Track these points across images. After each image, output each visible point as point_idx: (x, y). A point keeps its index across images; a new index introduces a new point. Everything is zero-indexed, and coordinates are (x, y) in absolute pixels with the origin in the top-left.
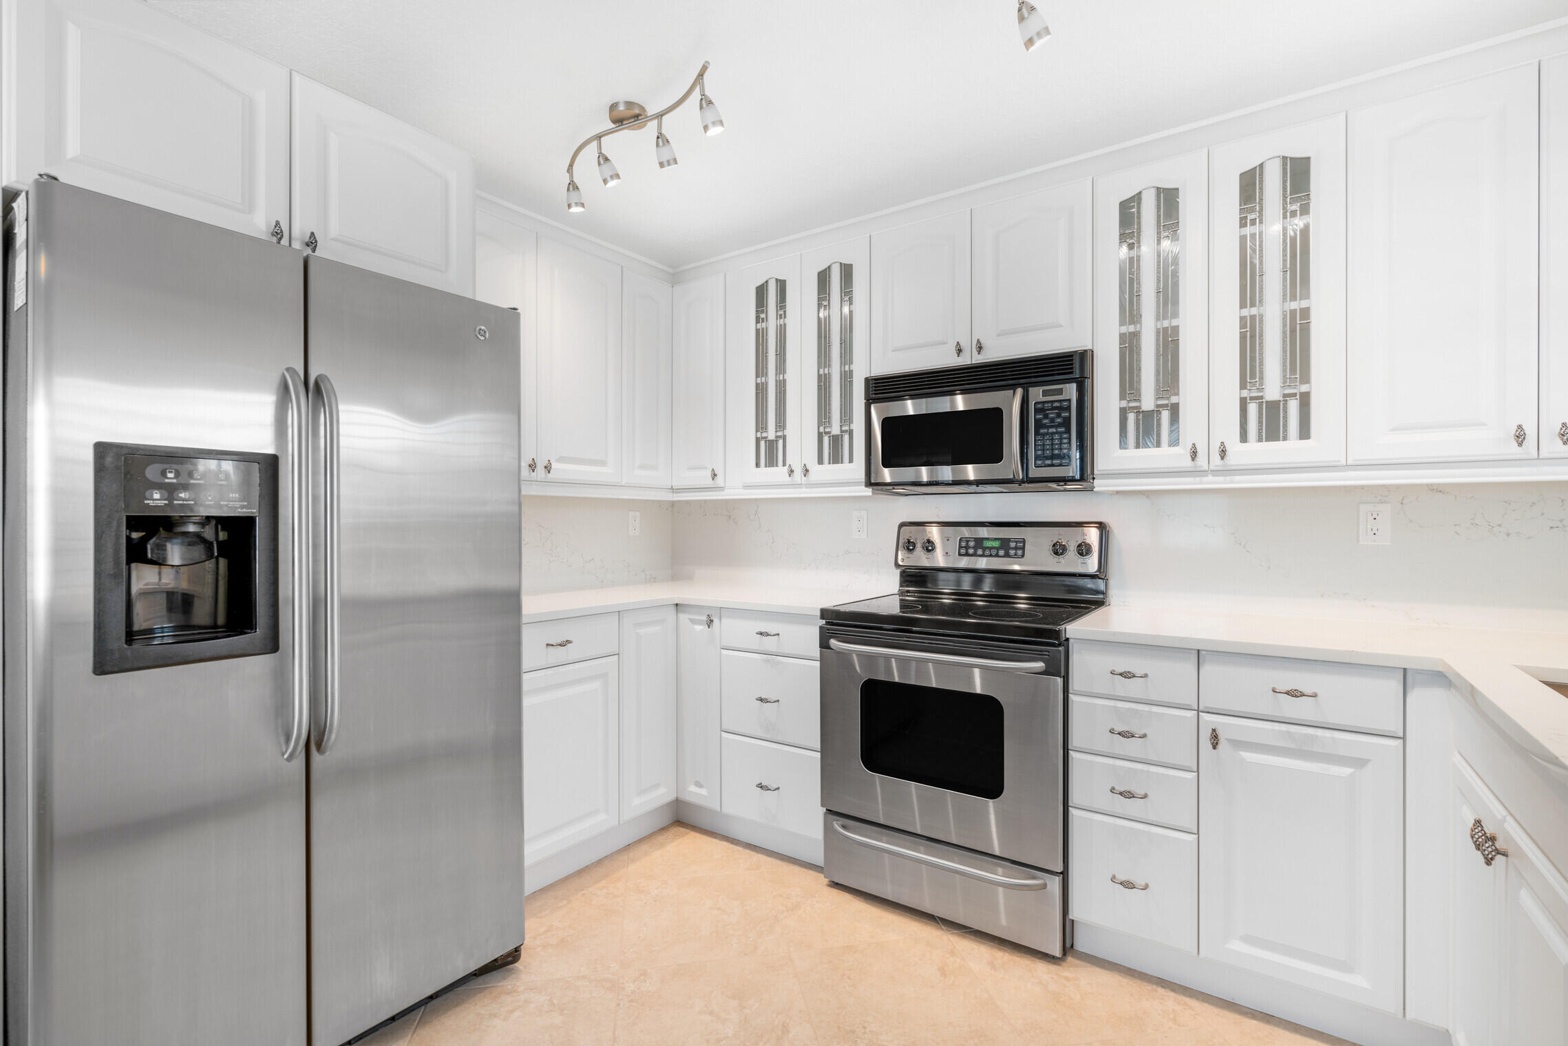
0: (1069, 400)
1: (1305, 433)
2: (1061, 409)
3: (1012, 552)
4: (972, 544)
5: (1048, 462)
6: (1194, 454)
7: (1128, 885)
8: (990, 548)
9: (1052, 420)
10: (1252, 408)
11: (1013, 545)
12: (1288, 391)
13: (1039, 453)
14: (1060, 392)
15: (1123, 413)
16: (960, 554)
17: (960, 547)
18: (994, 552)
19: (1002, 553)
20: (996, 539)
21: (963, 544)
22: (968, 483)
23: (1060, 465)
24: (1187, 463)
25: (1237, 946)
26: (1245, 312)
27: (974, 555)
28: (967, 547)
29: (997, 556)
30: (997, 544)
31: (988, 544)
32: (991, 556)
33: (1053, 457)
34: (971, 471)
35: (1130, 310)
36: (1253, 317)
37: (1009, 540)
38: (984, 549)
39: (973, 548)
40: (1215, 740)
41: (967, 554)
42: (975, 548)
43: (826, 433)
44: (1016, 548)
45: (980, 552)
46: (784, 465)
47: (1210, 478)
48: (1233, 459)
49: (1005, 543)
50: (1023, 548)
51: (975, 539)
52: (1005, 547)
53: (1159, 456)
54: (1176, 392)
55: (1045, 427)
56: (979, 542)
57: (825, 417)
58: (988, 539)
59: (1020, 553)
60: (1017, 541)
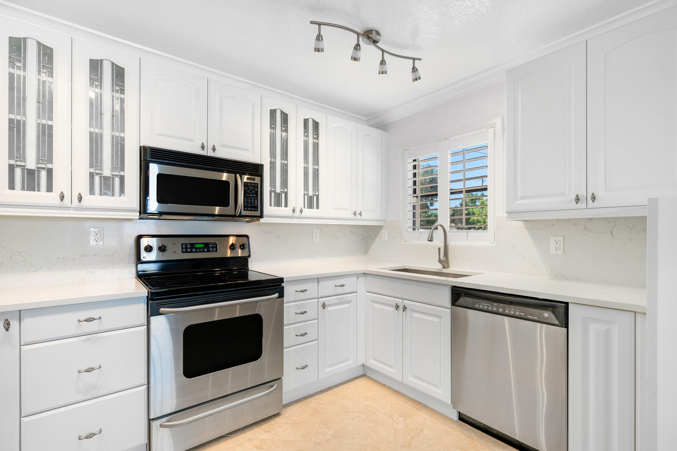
0: (258, 184)
1: (318, 207)
2: (254, 186)
3: (211, 249)
4: (189, 246)
5: (249, 209)
6: (293, 211)
8: (200, 248)
9: (251, 191)
10: (306, 197)
11: (211, 246)
12: (314, 193)
13: (246, 204)
14: (254, 179)
15: (271, 192)
16: (183, 252)
17: (182, 248)
18: (201, 250)
19: (206, 250)
20: (202, 243)
21: (184, 247)
22: (213, 215)
23: (254, 211)
24: (290, 214)
25: (328, 370)
26: (305, 165)
27: (191, 252)
28: (186, 248)
29: (203, 251)
30: (202, 246)
31: (198, 246)
32: (200, 252)
33: (252, 207)
34: (217, 210)
35: (273, 154)
36: (306, 167)
38: (196, 248)
39: (190, 248)
40: (324, 306)
41: (187, 252)
42: (191, 248)
43: (97, 174)
44: (213, 247)
45: (194, 250)
46: (49, 190)
48: (303, 214)
49: (207, 245)
50: (216, 247)
51: (191, 244)
52: (207, 247)
53: (281, 210)
54: (287, 188)
55: (248, 193)
56: (192, 245)
57: (97, 163)
58: (197, 243)
59: (215, 249)
60: (212, 244)
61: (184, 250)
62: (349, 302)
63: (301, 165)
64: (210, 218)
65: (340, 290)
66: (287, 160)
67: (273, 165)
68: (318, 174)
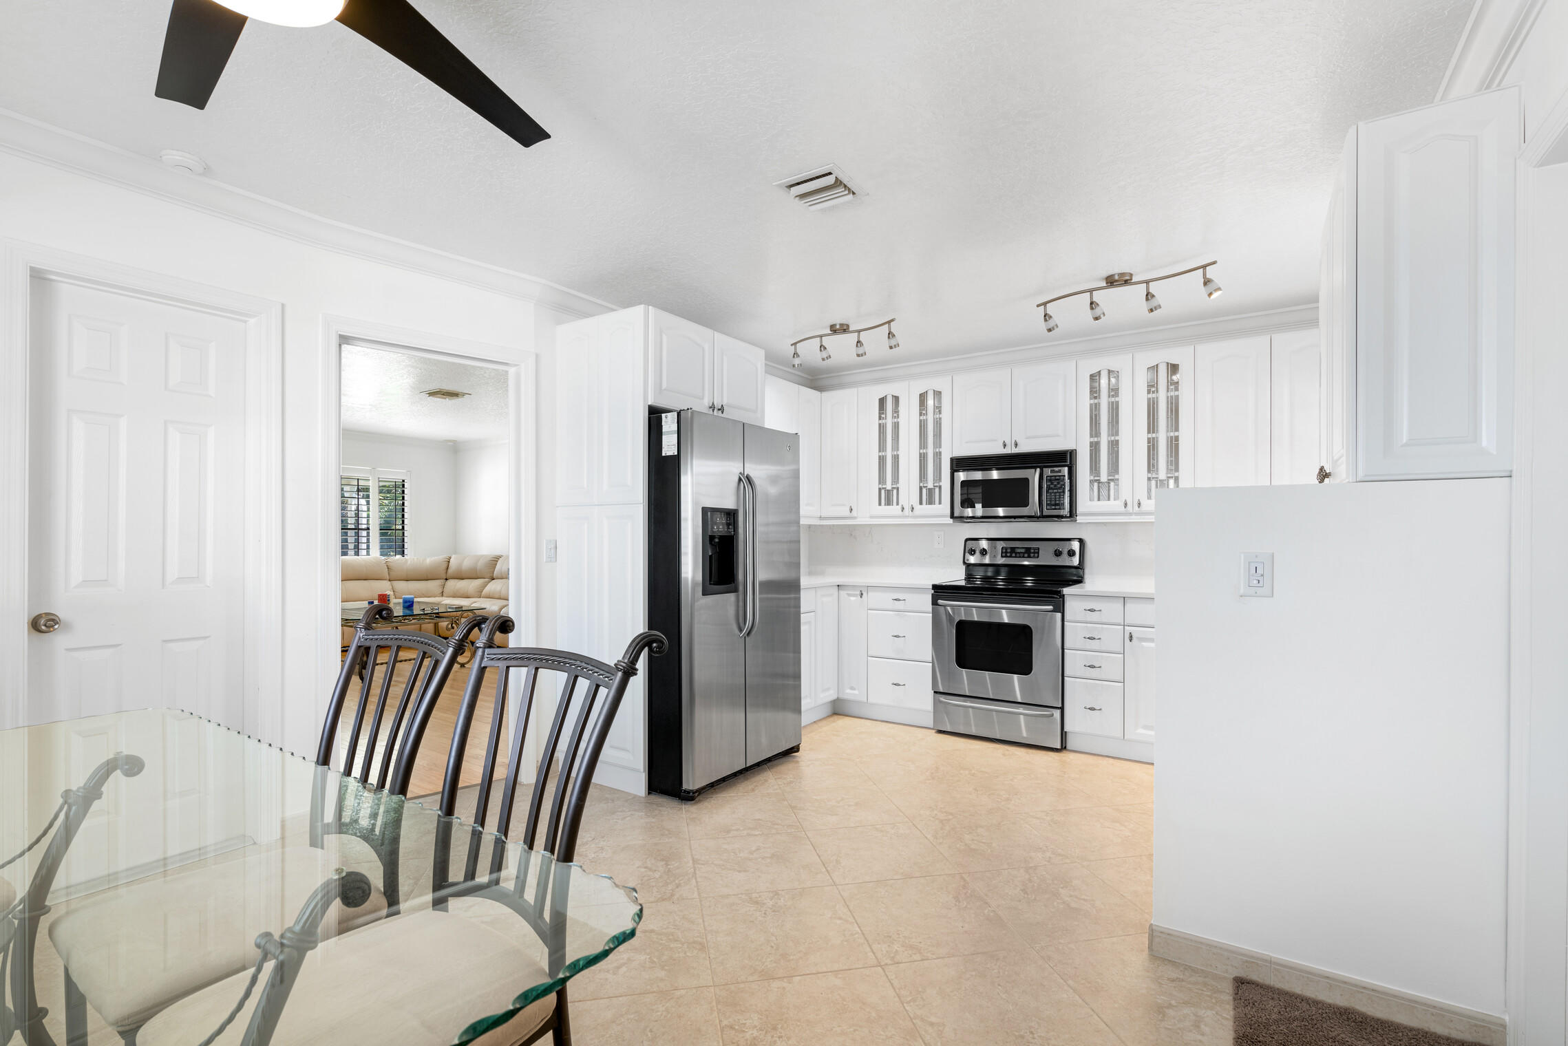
0: (1064, 476)
2: (1060, 480)
3: (1032, 555)
4: (1009, 550)
5: (1054, 507)
6: (1126, 505)
7: (1092, 709)
8: (1020, 553)
9: (1055, 486)
10: (1153, 483)
11: (1032, 551)
12: (1169, 475)
13: (1049, 502)
14: (1060, 471)
15: (1091, 482)
16: (1002, 557)
17: (1001, 552)
18: (1022, 555)
19: (1026, 555)
20: (1023, 548)
21: (1004, 551)
23: (1059, 509)
24: (1122, 509)
25: (1141, 731)
26: (1150, 436)
27: (1011, 556)
28: (1006, 552)
29: (1024, 557)
30: (1023, 551)
31: (1019, 551)
32: (1020, 557)
33: (1056, 505)
35: (1094, 431)
36: (1154, 438)
37: (1030, 548)
38: (1016, 553)
39: (1009, 552)
40: (1131, 638)
41: (1006, 556)
42: (1011, 553)
43: (924, 487)
44: (1034, 553)
45: (1014, 555)
46: (898, 504)
47: (1133, 517)
48: (1144, 508)
49: (1028, 550)
50: (1038, 553)
51: (1012, 548)
52: (1029, 553)
54: (1118, 472)
55: (1052, 489)
56: (1013, 549)
57: (924, 478)
58: (1018, 548)
59: (1036, 555)
60: (1034, 549)
63: (1144, 436)
66: (1118, 434)
67: (1095, 447)
68: (1177, 446)
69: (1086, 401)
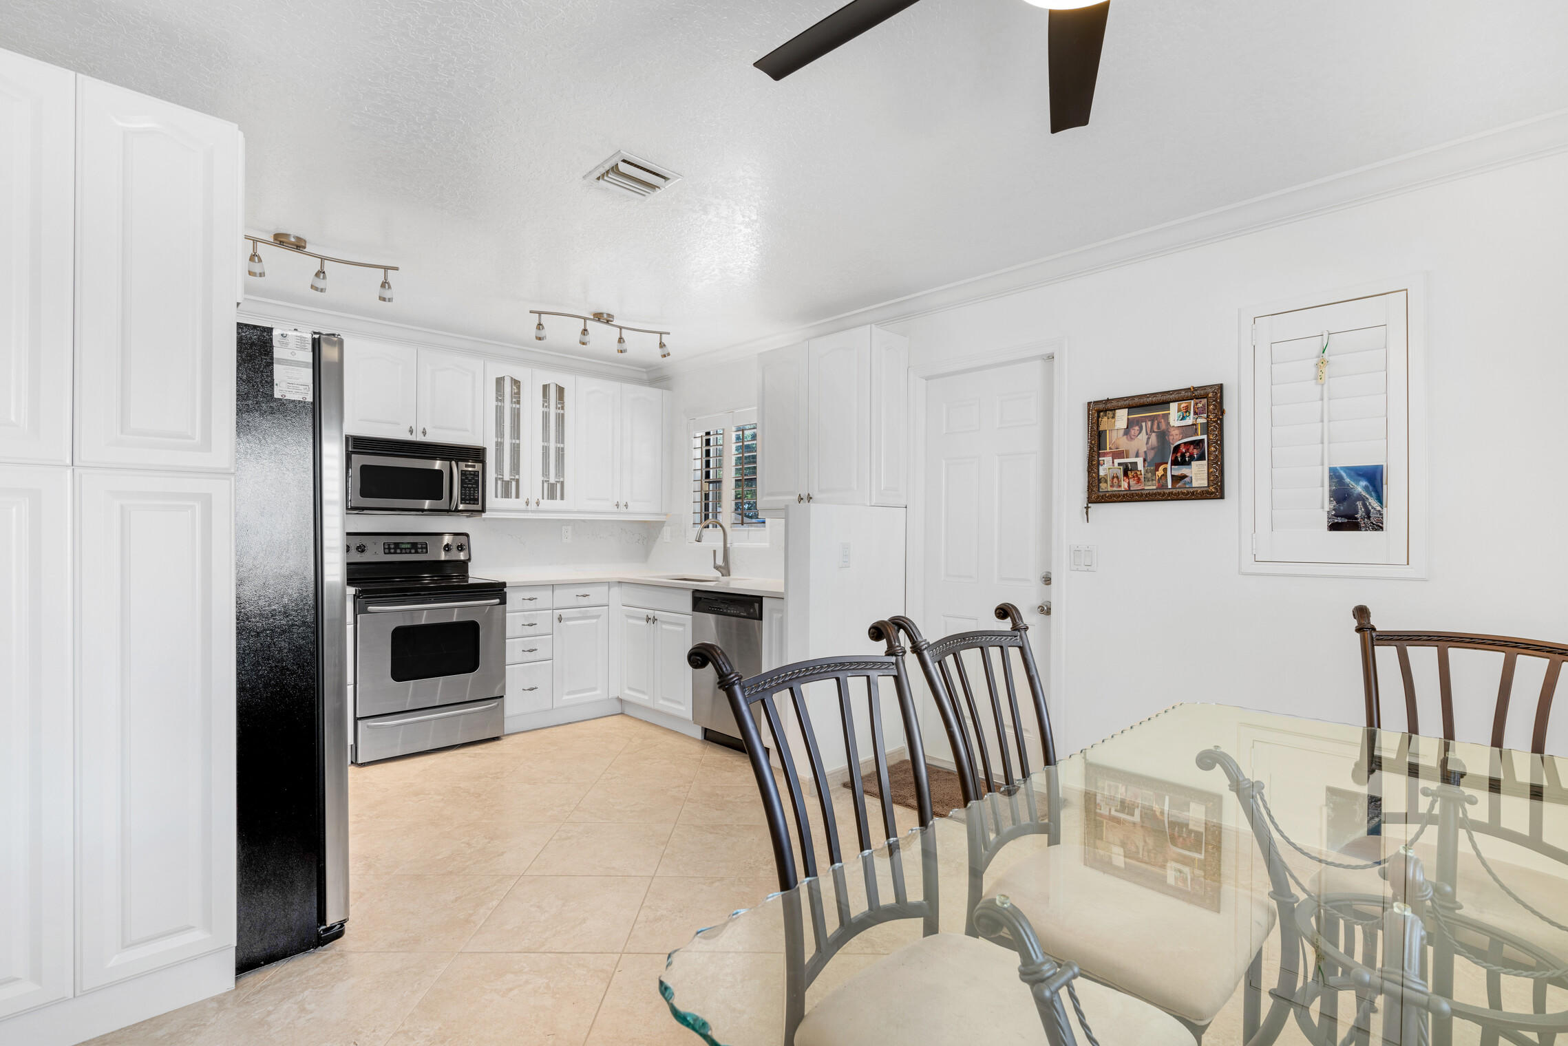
0: (478, 472)
1: (562, 498)
2: (474, 475)
3: (420, 550)
4: (392, 546)
5: (468, 502)
6: (527, 504)
8: (405, 549)
9: (470, 480)
10: (546, 485)
11: (419, 546)
12: (557, 480)
13: (463, 496)
14: (474, 466)
15: (496, 479)
16: (385, 553)
17: (384, 549)
18: (408, 551)
19: (413, 551)
20: (408, 543)
21: (386, 547)
22: (423, 510)
23: (474, 504)
24: (523, 506)
25: (566, 697)
26: (544, 444)
27: (395, 553)
28: (389, 549)
29: (410, 553)
30: (409, 546)
31: (403, 546)
32: (406, 553)
33: (470, 500)
34: (427, 504)
35: (500, 432)
37: (416, 543)
38: (401, 549)
39: (393, 548)
40: (560, 619)
41: (390, 553)
42: (395, 549)
44: (422, 548)
45: (398, 551)
47: (530, 514)
48: (541, 506)
49: (414, 545)
50: (427, 548)
51: (395, 543)
52: (414, 547)
53: (511, 502)
54: (518, 473)
55: (466, 483)
56: (397, 545)
58: (402, 543)
59: (424, 550)
60: (421, 544)
61: (387, 551)
62: (598, 617)
63: (539, 444)
64: (421, 513)
65: (584, 601)
66: (518, 438)
67: (500, 446)
68: (563, 455)
69: (492, 403)
